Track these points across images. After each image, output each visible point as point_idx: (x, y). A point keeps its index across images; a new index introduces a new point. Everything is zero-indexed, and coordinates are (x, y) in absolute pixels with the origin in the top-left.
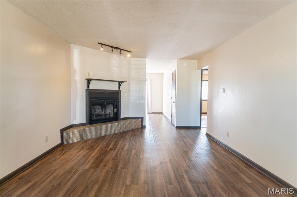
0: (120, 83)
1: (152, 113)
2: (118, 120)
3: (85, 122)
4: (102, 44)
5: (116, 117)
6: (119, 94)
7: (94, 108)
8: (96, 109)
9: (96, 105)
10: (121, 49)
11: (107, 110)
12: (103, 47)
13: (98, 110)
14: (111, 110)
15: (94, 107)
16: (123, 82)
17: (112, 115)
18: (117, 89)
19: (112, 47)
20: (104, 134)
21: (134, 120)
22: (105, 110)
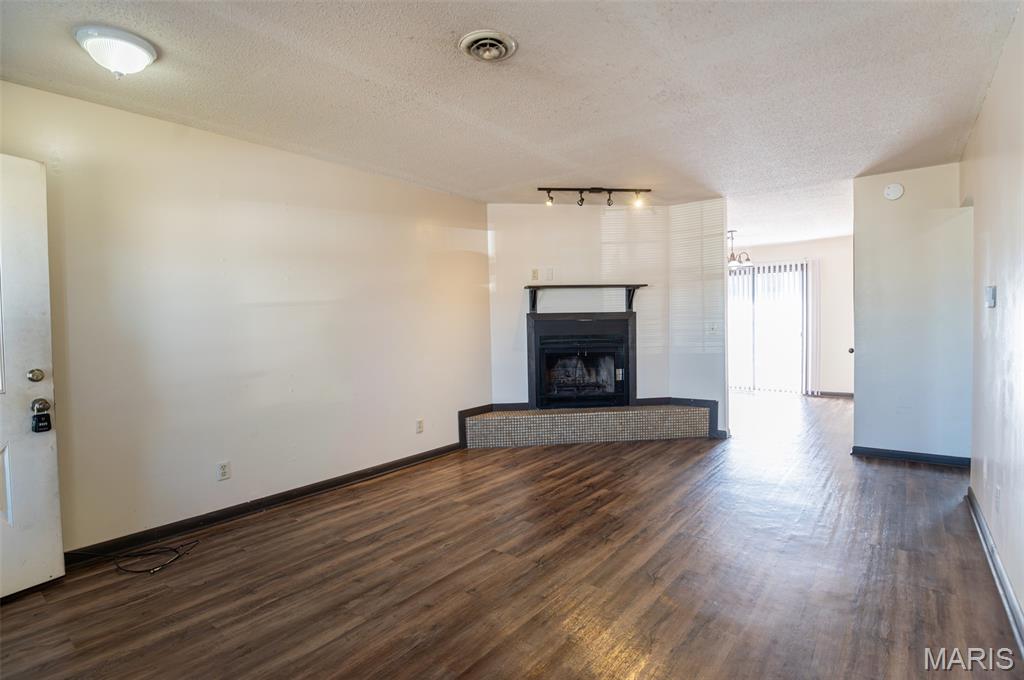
0: (631, 291)
1: (824, 395)
2: (628, 404)
3: (527, 401)
4: (549, 190)
5: (623, 396)
6: (630, 323)
7: (564, 366)
8: (570, 369)
9: (570, 356)
10: (610, 191)
11: (602, 373)
12: (552, 198)
13: (576, 371)
14: (609, 373)
15: (564, 361)
16: (638, 287)
17: (610, 389)
18: (623, 309)
19: (581, 191)
20: (570, 438)
21: (678, 409)
22: (598, 373)
